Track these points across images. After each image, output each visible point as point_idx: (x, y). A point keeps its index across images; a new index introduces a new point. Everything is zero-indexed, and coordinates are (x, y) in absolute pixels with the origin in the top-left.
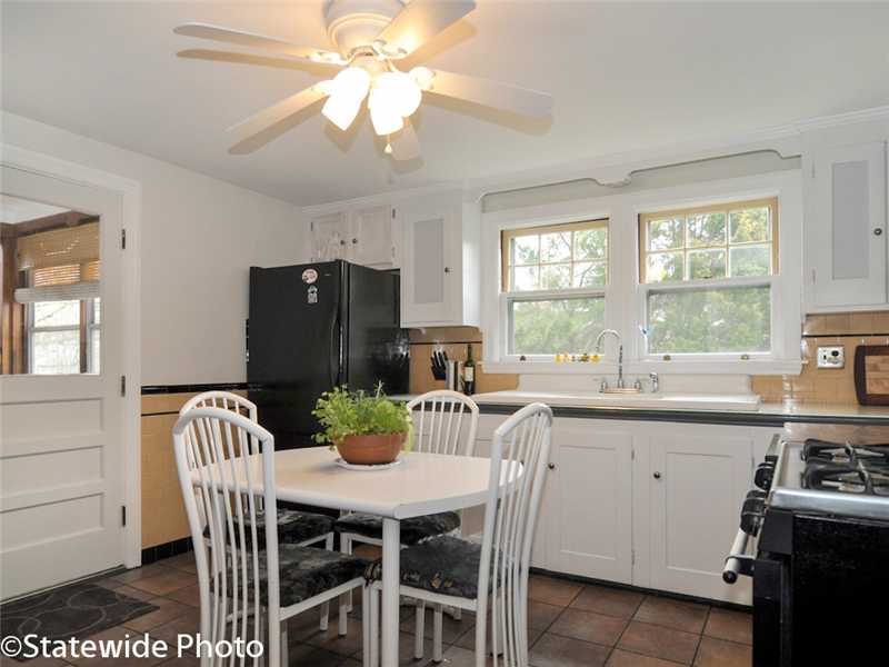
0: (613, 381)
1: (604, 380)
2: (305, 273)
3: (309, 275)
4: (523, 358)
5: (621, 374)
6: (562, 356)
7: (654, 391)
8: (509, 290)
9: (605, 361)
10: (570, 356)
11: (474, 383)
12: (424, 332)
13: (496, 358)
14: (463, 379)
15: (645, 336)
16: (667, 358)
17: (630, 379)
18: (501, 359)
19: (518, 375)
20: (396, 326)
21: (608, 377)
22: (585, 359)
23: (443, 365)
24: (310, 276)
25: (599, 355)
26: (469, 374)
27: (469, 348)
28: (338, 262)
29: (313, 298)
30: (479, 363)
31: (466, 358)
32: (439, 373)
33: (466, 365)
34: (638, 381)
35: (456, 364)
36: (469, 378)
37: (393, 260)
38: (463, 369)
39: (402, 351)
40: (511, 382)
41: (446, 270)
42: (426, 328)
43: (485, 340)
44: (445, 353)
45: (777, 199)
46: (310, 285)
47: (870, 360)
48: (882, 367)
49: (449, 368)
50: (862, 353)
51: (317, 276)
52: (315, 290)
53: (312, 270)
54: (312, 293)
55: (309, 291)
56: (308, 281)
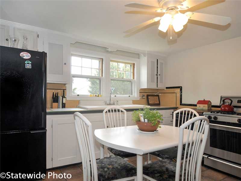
2: (22, 53)
3: (25, 55)
5: (110, 100)
6: (92, 95)
7: (117, 104)
10: (94, 95)
16: (115, 96)
17: (112, 102)
19: (79, 100)
21: (107, 101)
22: (98, 96)
28: (44, 53)
34: (114, 102)
36: (64, 102)
41: (65, 64)
43: (67, 89)
44: (58, 93)
45: (134, 64)
46: (26, 60)
47: (149, 97)
48: (151, 99)
49: (60, 98)
50: (148, 96)
51: (30, 56)
52: (30, 62)
53: (27, 53)
54: (27, 63)
55: (26, 62)
56: (24, 58)
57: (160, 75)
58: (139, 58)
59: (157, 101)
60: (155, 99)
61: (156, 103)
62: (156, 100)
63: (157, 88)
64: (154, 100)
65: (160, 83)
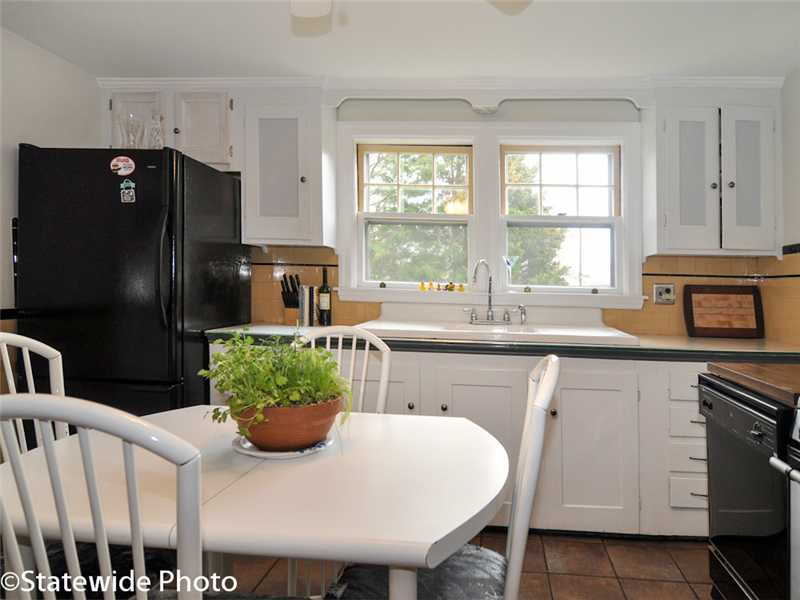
0: (482, 311)
1: (473, 311)
2: (114, 162)
3: (121, 165)
4: (383, 285)
5: (490, 305)
6: (427, 284)
7: (522, 323)
8: (365, 210)
9: (471, 292)
10: (435, 285)
11: (330, 311)
12: (266, 250)
13: (354, 284)
14: (318, 306)
15: (510, 267)
16: (527, 290)
17: (498, 311)
18: (358, 286)
19: (381, 303)
20: (237, 242)
21: (477, 308)
22: (450, 288)
23: (295, 290)
24: (124, 166)
25: (464, 285)
26: (325, 302)
27: (325, 272)
28: (168, 153)
29: (128, 195)
30: (334, 289)
31: (321, 284)
32: (291, 298)
33: (321, 291)
34: (507, 313)
35: (311, 290)
36: (325, 305)
37: (229, 160)
38: (318, 295)
39: (244, 272)
40: (373, 311)
41: (303, 180)
42: (269, 246)
43: (342, 263)
44: (297, 276)
45: (620, 147)
46: (123, 178)
47: (695, 297)
48: (704, 304)
49: (303, 294)
50: (688, 291)
51: (134, 167)
52: (133, 185)
53: (126, 158)
54: (126, 188)
55: (122, 186)
56: (120, 173)
57: (732, 185)
58: (640, 121)
59: (742, 317)
60: (730, 306)
61: (737, 325)
62: (742, 312)
63: (721, 253)
64: (725, 311)
65: (740, 222)
